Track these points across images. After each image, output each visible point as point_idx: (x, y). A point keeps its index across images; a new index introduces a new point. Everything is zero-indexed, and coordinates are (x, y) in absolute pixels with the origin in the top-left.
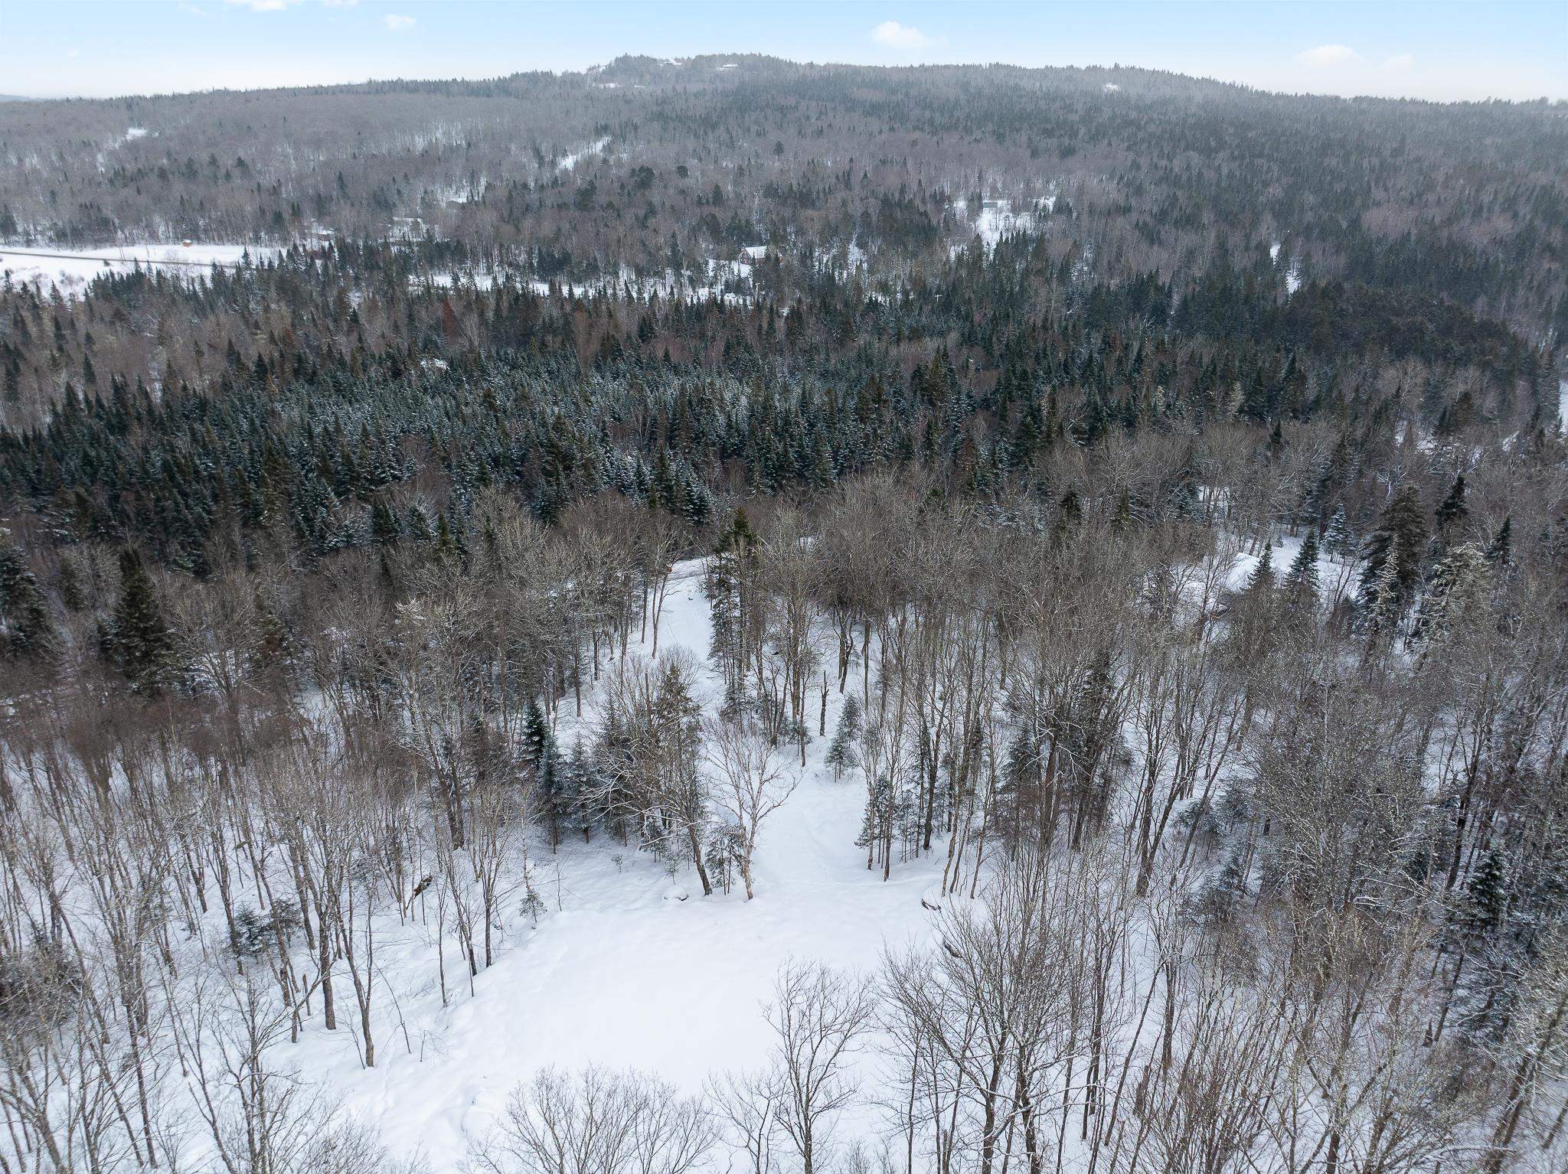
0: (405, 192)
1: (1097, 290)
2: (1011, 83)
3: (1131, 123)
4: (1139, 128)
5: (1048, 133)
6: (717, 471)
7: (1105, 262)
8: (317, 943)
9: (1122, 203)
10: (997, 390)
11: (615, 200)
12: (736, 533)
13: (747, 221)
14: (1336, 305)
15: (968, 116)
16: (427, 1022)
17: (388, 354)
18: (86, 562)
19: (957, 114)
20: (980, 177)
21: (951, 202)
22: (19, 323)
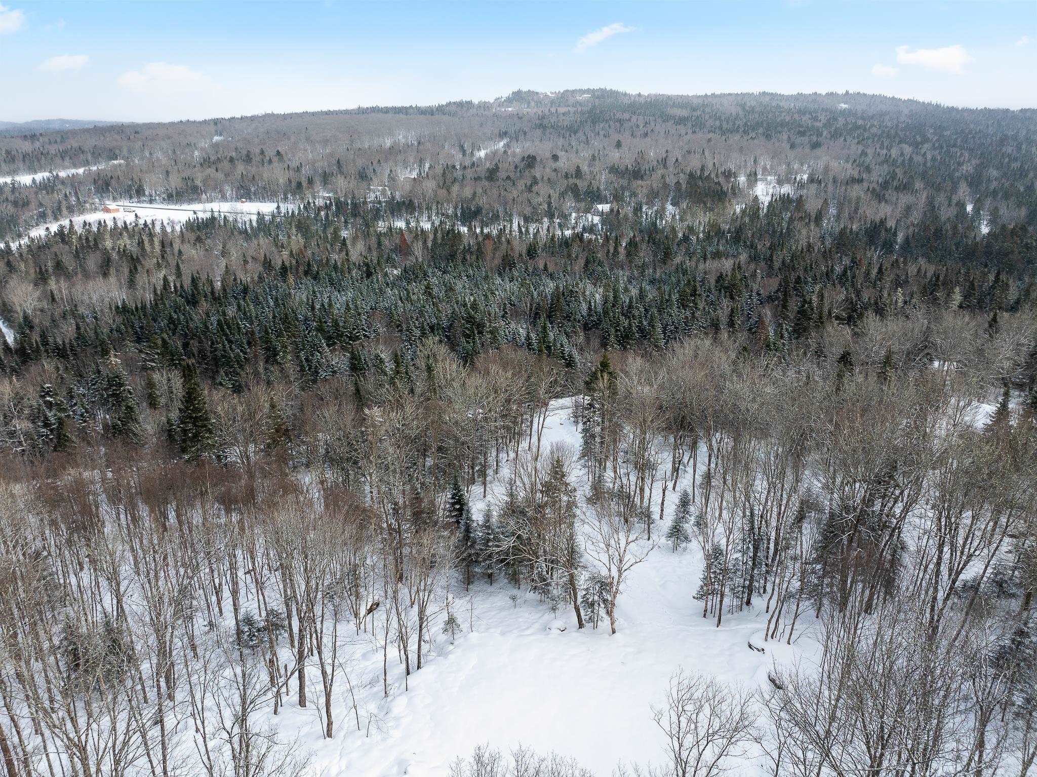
0: (378, 170)
1: (842, 232)
2: (774, 104)
3: (858, 127)
4: (865, 130)
5: (802, 134)
6: (581, 339)
7: (846, 215)
8: (296, 643)
9: (856, 176)
10: (779, 290)
11: (512, 175)
12: (602, 371)
13: (598, 188)
14: (1022, 241)
15: (746, 124)
16: (372, 707)
17: (364, 262)
18: (165, 382)
19: (737, 123)
20: (755, 161)
21: (735, 177)
22: (141, 243)
